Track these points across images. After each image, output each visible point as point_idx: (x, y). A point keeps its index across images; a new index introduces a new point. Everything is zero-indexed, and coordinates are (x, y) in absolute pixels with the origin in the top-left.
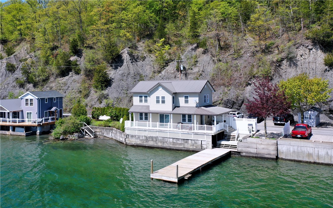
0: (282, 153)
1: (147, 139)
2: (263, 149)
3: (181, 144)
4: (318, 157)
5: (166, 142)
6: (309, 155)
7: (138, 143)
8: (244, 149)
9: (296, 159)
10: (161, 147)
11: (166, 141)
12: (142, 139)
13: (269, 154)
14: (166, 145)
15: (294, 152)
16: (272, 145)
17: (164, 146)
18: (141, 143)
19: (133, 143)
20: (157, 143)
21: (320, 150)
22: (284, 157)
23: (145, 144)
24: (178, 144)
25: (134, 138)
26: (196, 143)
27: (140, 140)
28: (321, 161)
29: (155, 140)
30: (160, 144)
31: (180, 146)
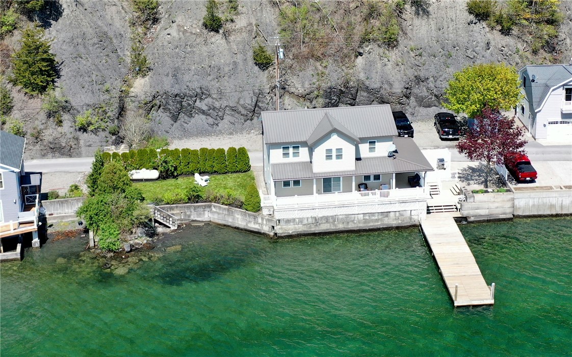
0: (519, 208)
1: (316, 221)
2: (497, 208)
3: (377, 220)
4: (562, 207)
5: (353, 221)
6: (552, 206)
7: (300, 230)
8: (472, 212)
9: (536, 213)
10: (343, 229)
11: (352, 219)
12: (306, 222)
13: (504, 214)
14: (351, 226)
15: (534, 205)
16: (509, 201)
17: (349, 227)
18: (306, 229)
19: (291, 232)
20: (335, 225)
21: (564, 199)
22: (520, 214)
23: (313, 229)
24: (372, 221)
25: (292, 224)
26: (402, 215)
27: (304, 225)
28: (564, 212)
29: (331, 220)
30: (341, 227)
31: (377, 224)
